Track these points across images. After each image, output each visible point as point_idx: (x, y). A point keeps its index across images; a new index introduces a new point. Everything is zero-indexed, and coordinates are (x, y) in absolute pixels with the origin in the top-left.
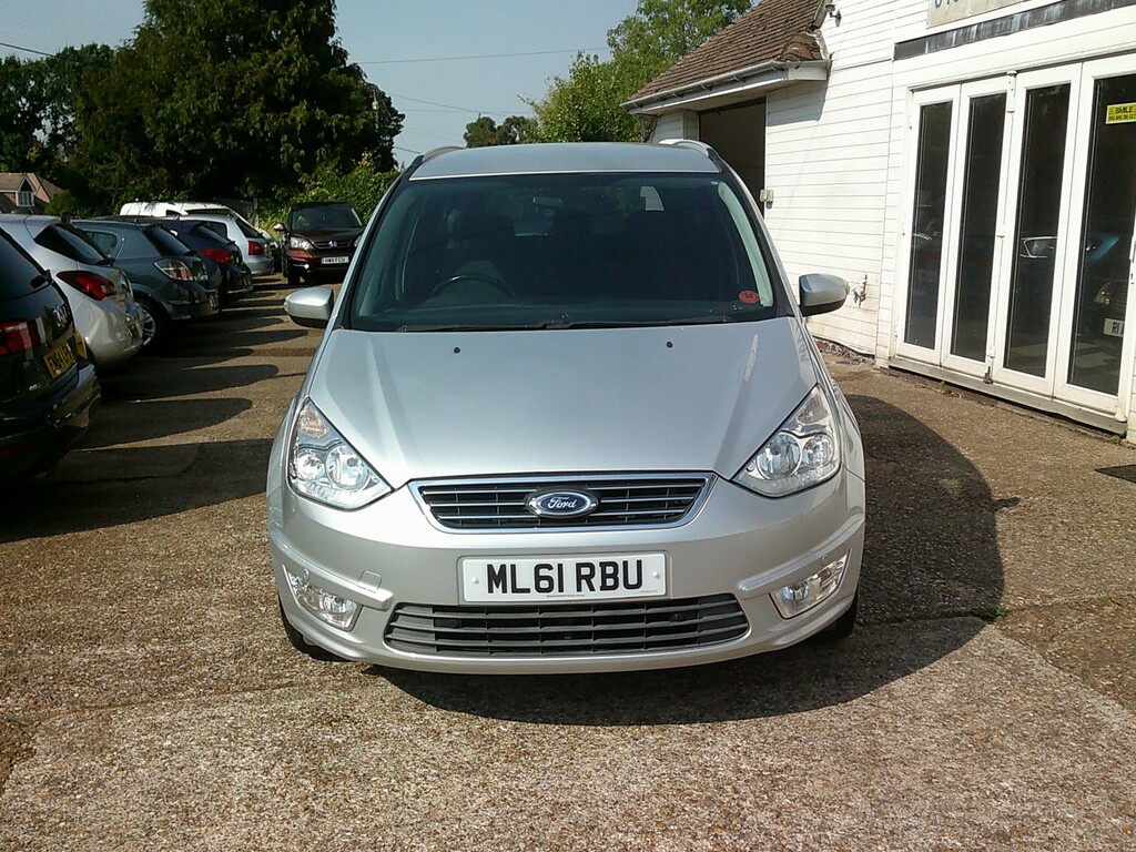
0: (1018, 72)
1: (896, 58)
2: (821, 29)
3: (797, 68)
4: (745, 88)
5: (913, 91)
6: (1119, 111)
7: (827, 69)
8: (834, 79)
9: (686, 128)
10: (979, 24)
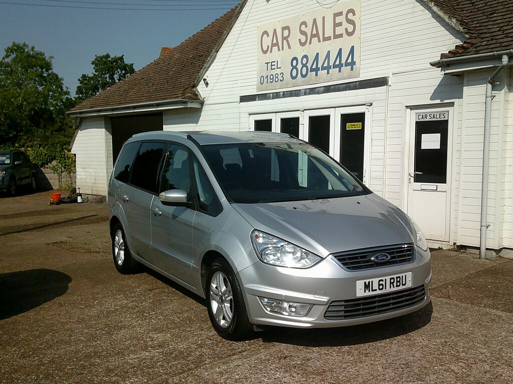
0: (305, 110)
1: (241, 102)
2: (197, 88)
3: (192, 102)
4: (158, 109)
5: (250, 115)
6: (351, 125)
7: (202, 103)
8: (205, 108)
9: (105, 124)
10: (284, 92)
